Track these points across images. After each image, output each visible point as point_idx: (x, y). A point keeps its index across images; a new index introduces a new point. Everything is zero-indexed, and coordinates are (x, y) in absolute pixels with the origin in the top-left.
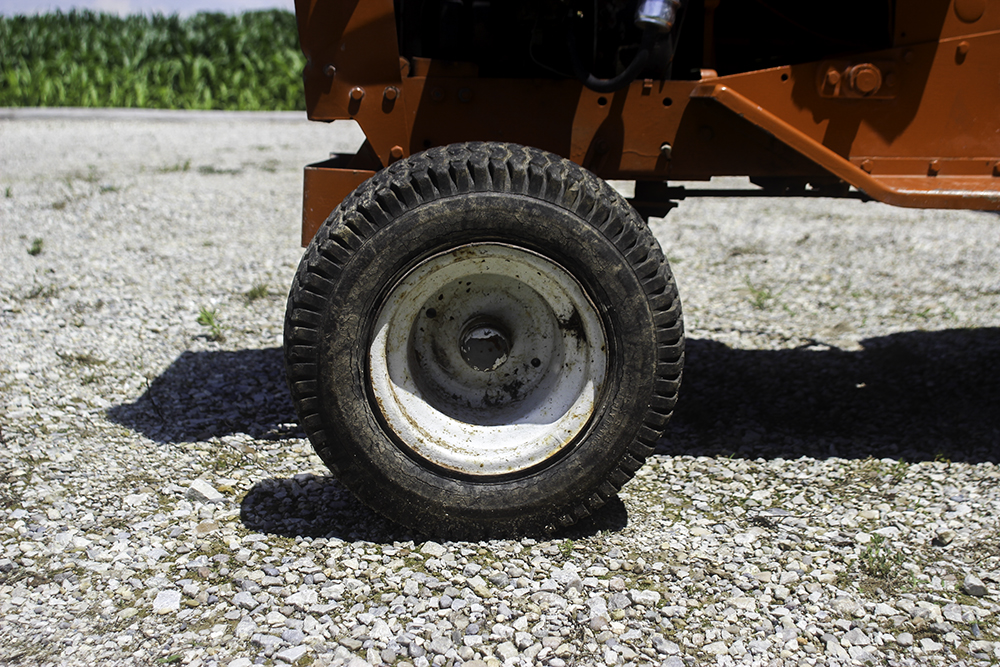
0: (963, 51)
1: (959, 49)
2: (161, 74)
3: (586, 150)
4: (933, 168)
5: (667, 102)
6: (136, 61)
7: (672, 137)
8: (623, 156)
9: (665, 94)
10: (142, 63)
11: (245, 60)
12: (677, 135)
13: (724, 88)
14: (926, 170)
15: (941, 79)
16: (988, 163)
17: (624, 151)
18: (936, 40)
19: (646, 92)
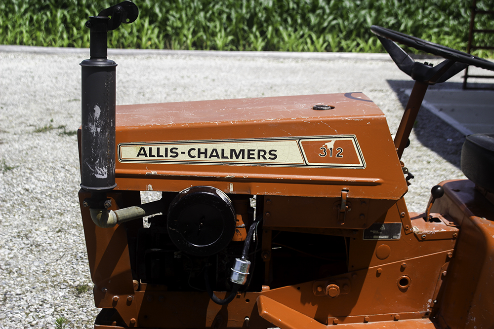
0: (379, 272)
1: (377, 271)
2: (37, 21)
3: (213, 319)
4: (366, 320)
5: (248, 300)
6: (23, 10)
7: (250, 315)
8: (228, 322)
9: (246, 298)
10: (26, 11)
11: (87, 11)
12: (252, 314)
13: (265, 312)
14: (363, 321)
15: (369, 284)
16: (391, 315)
17: (229, 320)
18: (368, 268)
19: (239, 297)
